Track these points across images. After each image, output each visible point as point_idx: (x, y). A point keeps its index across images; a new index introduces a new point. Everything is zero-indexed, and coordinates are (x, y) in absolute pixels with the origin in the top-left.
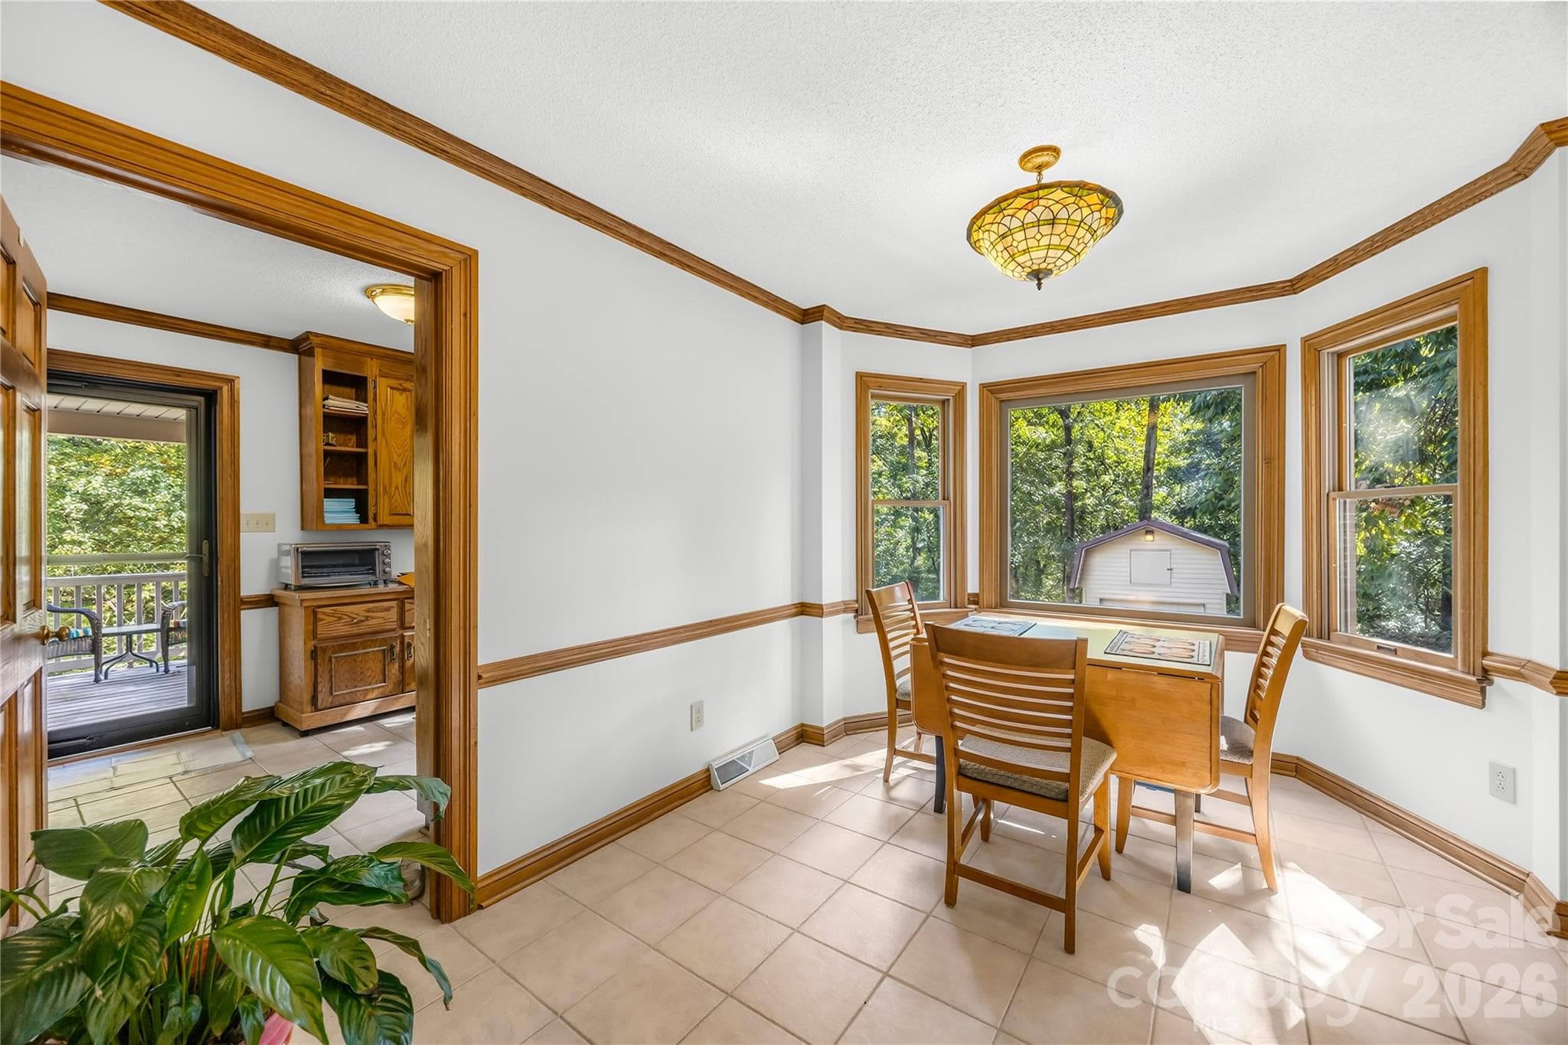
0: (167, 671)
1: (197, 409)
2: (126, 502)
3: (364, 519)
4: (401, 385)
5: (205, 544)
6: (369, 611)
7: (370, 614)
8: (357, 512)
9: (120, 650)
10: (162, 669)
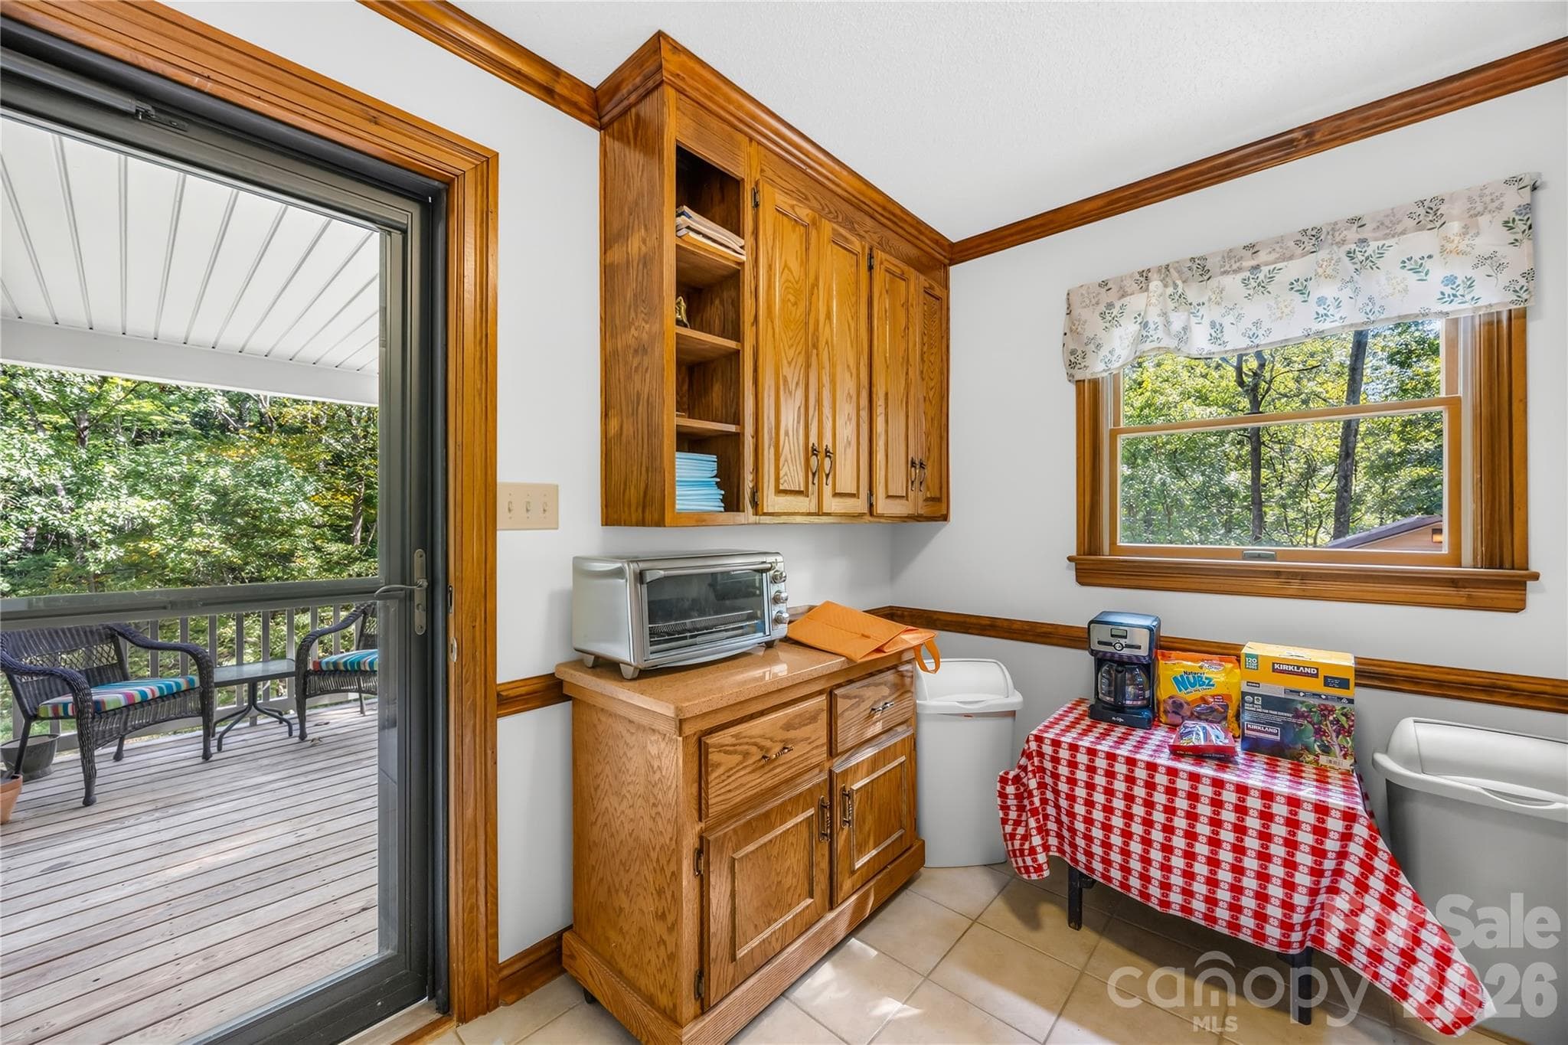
0: (303, 736)
1: (404, 232)
2: (252, 491)
3: (732, 503)
4: (792, 207)
5: (418, 558)
6: (788, 726)
7: (792, 734)
8: (719, 485)
9: (240, 702)
10: (296, 733)
